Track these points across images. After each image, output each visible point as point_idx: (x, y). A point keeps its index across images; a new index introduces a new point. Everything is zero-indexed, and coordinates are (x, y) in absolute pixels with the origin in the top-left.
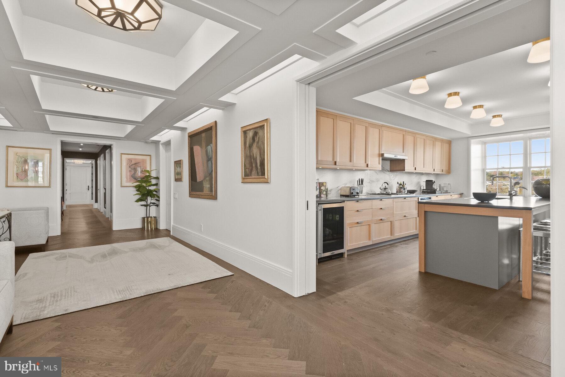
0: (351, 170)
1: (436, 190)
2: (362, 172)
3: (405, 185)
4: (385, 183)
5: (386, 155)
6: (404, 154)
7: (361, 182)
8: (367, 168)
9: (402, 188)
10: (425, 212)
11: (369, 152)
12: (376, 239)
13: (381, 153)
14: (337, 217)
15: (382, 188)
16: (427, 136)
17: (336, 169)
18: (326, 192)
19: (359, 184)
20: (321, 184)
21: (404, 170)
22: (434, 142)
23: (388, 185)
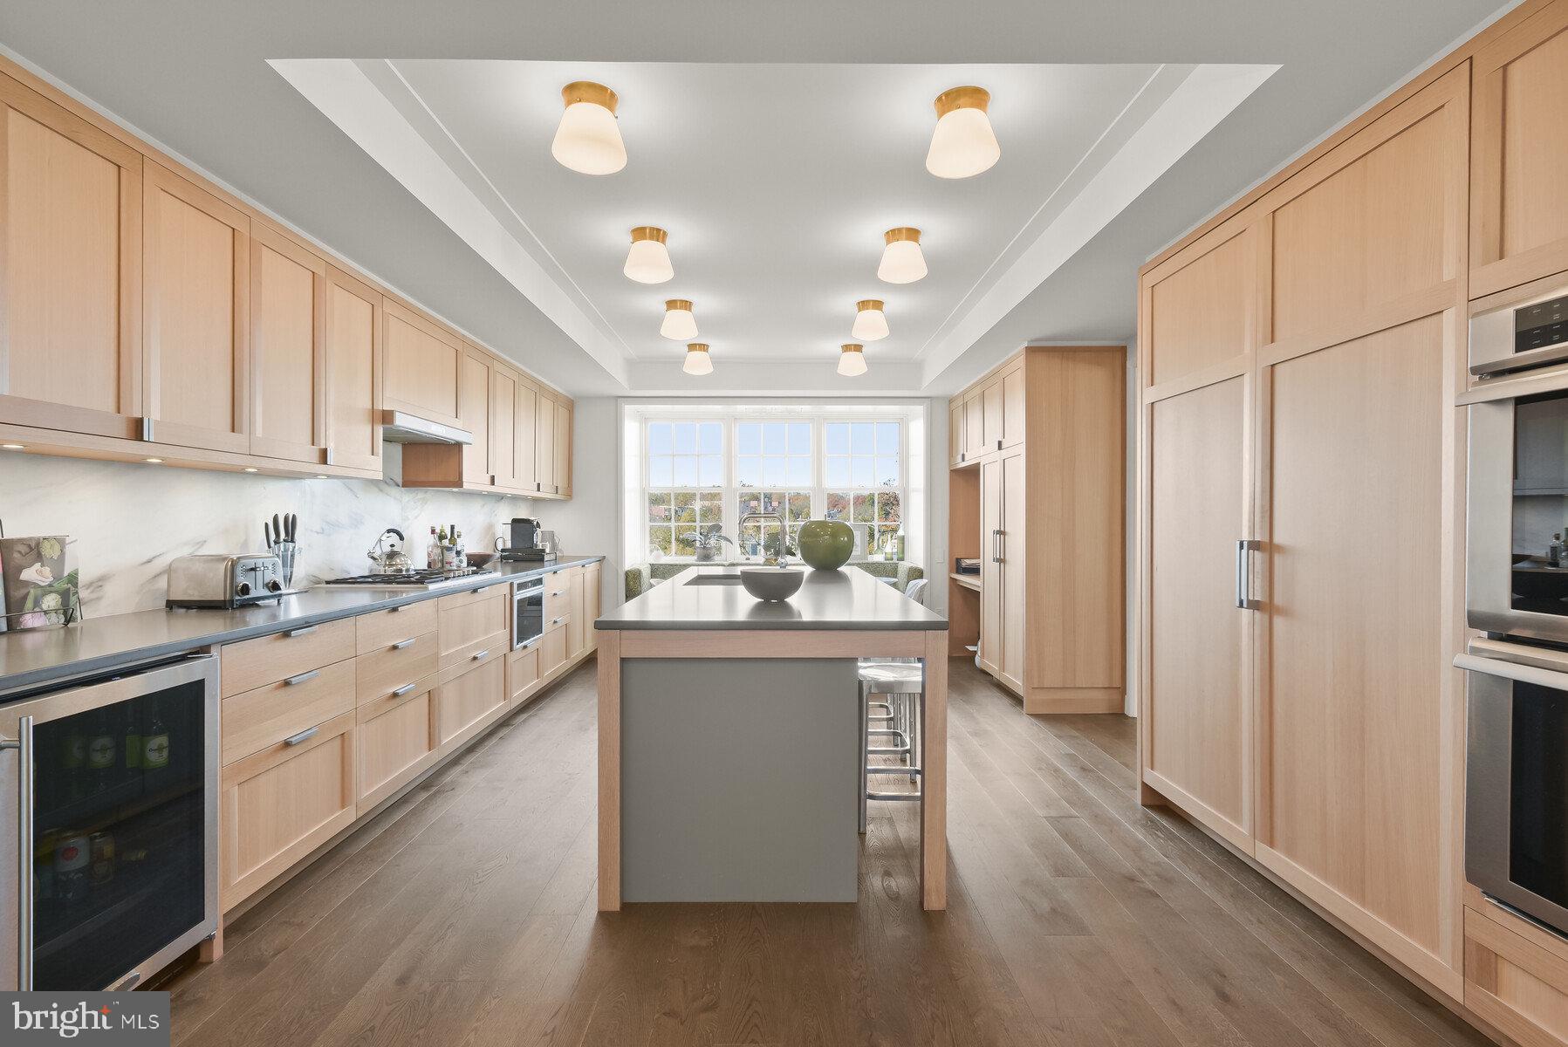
0: (237, 473)
1: (543, 551)
2: (286, 484)
3: (459, 536)
4: (391, 534)
5: (402, 422)
6: (459, 423)
7: (284, 530)
8: (322, 468)
9: (449, 549)
10: (623, 660)
11: (332, 397)
12: (372, 789)
13: (379, 407)
15: (376, 553)
16: (522, 374)
17: (138, 465)
18: (65, 596)
19: (276, 542)
20: (23, 549)
21: (459, 484)
22: (538, 394)
23: (402, 538)
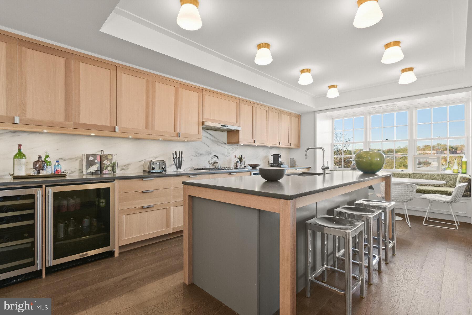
1: (282, 164)
3: (244, 158)
4: (215, 157)
6: (238, 124)
7: (179, 155)
13: (201, 120)
14: (103, 202)
15: (211, 162)
16: (269, 107)
18: (113, 167)
19: (176, 158)
20: (104, 157)
21: (238, 142)
22: (279, 114)
23: (218, 158)
